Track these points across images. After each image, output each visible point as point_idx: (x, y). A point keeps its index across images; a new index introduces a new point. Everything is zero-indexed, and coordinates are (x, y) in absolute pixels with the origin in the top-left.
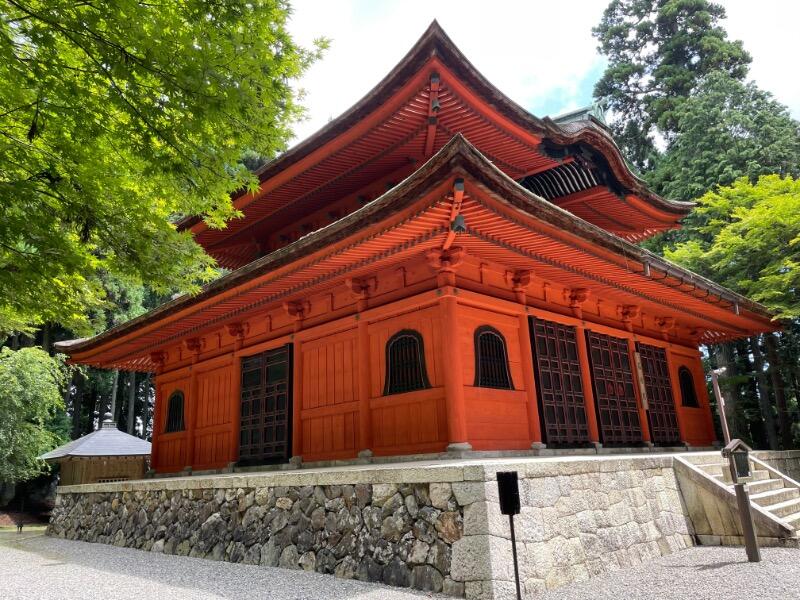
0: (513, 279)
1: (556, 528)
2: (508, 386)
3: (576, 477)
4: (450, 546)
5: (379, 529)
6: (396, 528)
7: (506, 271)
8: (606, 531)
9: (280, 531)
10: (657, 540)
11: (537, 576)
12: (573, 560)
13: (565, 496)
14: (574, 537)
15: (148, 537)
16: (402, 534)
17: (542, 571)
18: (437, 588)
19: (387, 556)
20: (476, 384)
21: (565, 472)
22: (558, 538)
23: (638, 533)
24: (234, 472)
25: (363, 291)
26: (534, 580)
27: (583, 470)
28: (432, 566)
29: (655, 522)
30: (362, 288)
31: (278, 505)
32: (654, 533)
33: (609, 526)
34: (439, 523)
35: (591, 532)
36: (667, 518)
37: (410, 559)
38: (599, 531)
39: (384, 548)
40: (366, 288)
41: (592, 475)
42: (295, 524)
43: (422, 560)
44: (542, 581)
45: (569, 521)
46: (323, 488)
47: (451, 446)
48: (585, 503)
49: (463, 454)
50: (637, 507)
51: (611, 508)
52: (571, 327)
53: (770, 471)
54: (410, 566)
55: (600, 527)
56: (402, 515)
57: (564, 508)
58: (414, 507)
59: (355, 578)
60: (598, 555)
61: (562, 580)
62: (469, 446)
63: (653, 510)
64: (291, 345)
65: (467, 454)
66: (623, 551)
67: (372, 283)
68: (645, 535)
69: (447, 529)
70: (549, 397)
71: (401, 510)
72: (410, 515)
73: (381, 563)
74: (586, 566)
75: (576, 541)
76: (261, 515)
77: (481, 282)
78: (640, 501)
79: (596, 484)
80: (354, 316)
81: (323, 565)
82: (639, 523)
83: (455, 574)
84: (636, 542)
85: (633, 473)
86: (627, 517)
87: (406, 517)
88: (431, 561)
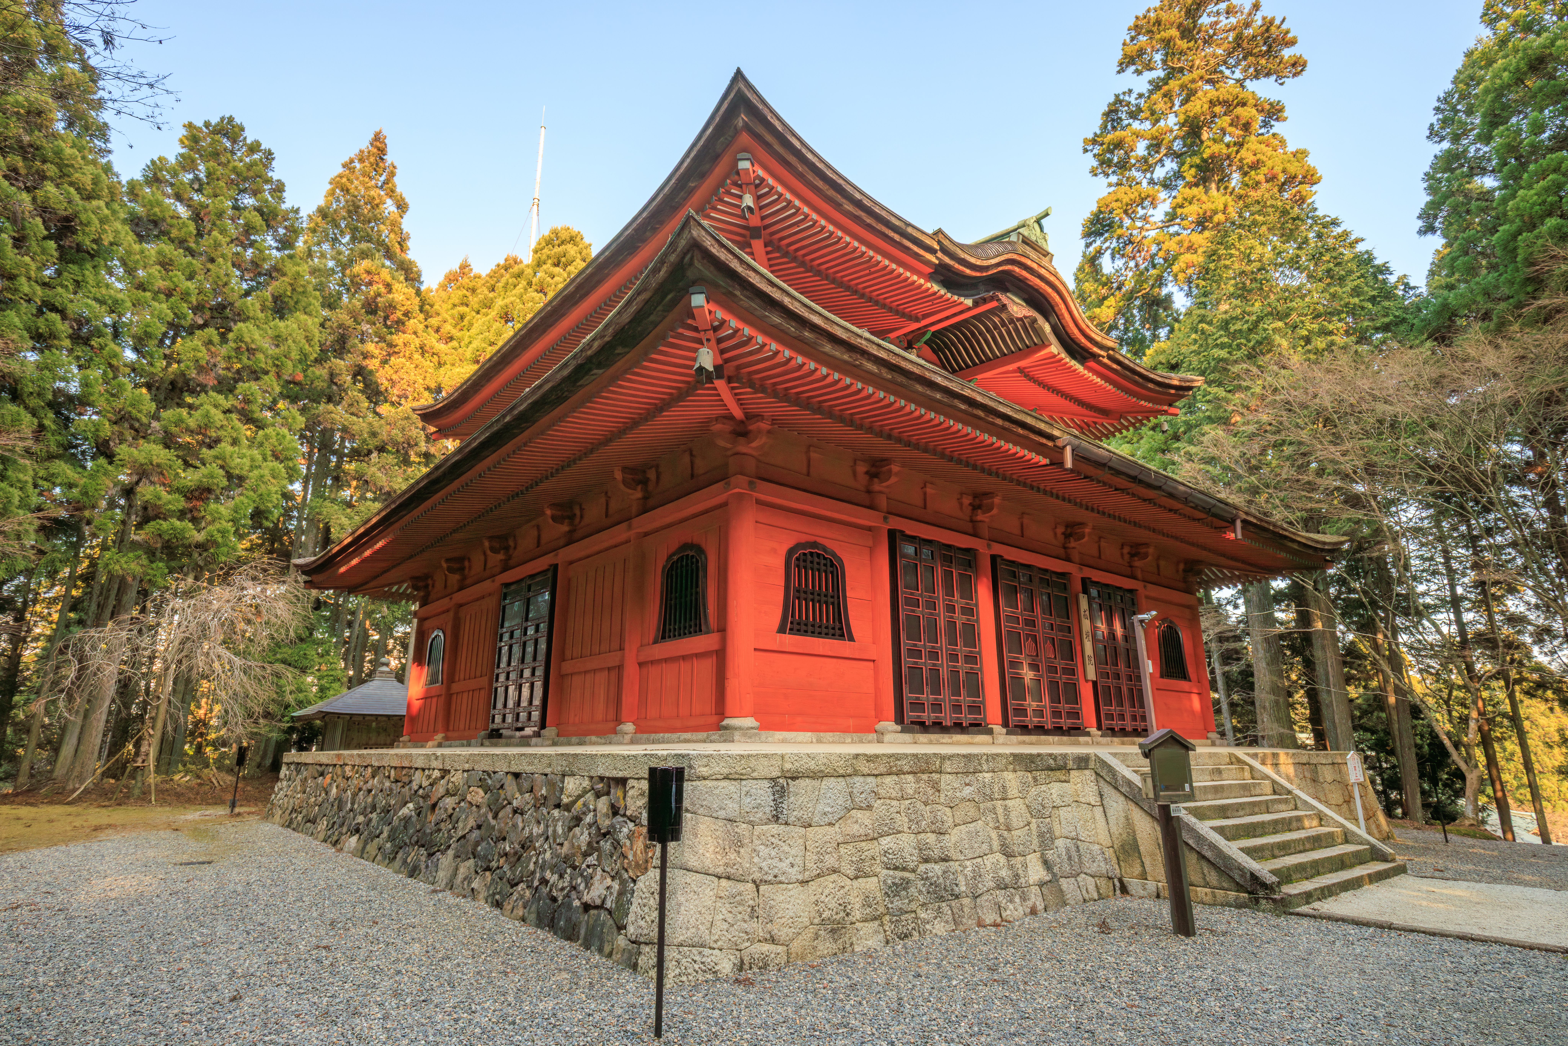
0: (867, 473)
1: (830, 861)
2: (842, 635)
3: (888, 780)
4: (634, 881)
5: (561, 845)
6: (579, 847)
7: (855, 461)
8: (937, 869)
9: (464, 837)
10: (1041, 885)
11: (773, 940)
12: (857, 915)
13: (861, 808)
14: (867, 876)
15: (345, 829)
16: (586, 855)
17: (783, 933)
18: (607, 949)
19: (563, 889)
20: (782, 630)
21: (866, 771)
22: (834, 877)
23: (1004, 873)
24: (482, 745)
25: (639, 487)
26: (766, 948)
27: (906, 768)
28: (610, 912)
29: (1043, 855)
30: (640, 482)
31: (469, 798)
32: (1036, 872)
33: (946, 860)
34: (628, 843)
35: (904, 869)
36: (1068, 850)
37: (586, 898)
38: (922, 868)
39: (561, 876)
40: (645, 482)
41: (925, 777)
42: (479, 827)
43: (598, 902)
44: (780, 949)
45: (861, 851)
46: (517, 775)
47: (726, 722)
48: (902, 821)
49: (737, 735)
50: (1009, 830)
51: (956, 830)
52: (968, 550)
53: (1274, 782)
54: (587, 907)
55: (926, 861)
56: (590, 826)
57: (855, 829)
58: (607, 815)
59: (523, 919)
60: (913, 906)
61: (826, 946)
62: (756, 724)
63: (1041, 835)
64: (556, 567)
65: (744, 735)
66: (966, 901)
67: (652, 475)
68: (1017, 876)
69: (635, 855)
70: (915, 653)
71: (589, 819)
72: (599, 829)
73: (554, 899)
74: (882, 925)
75: (871, 884)
76: (450, 811)
77: (808, 475)
78: (1015, 822)
79: (930, 791)
80: (625, 525)
81: (494, 894)
82: (1009, 855)
83: (631, 929)
84: (999, 887)
85: (1009, 776)
86: (985, 847)
87: (593, 830)
88: (608, 905)
